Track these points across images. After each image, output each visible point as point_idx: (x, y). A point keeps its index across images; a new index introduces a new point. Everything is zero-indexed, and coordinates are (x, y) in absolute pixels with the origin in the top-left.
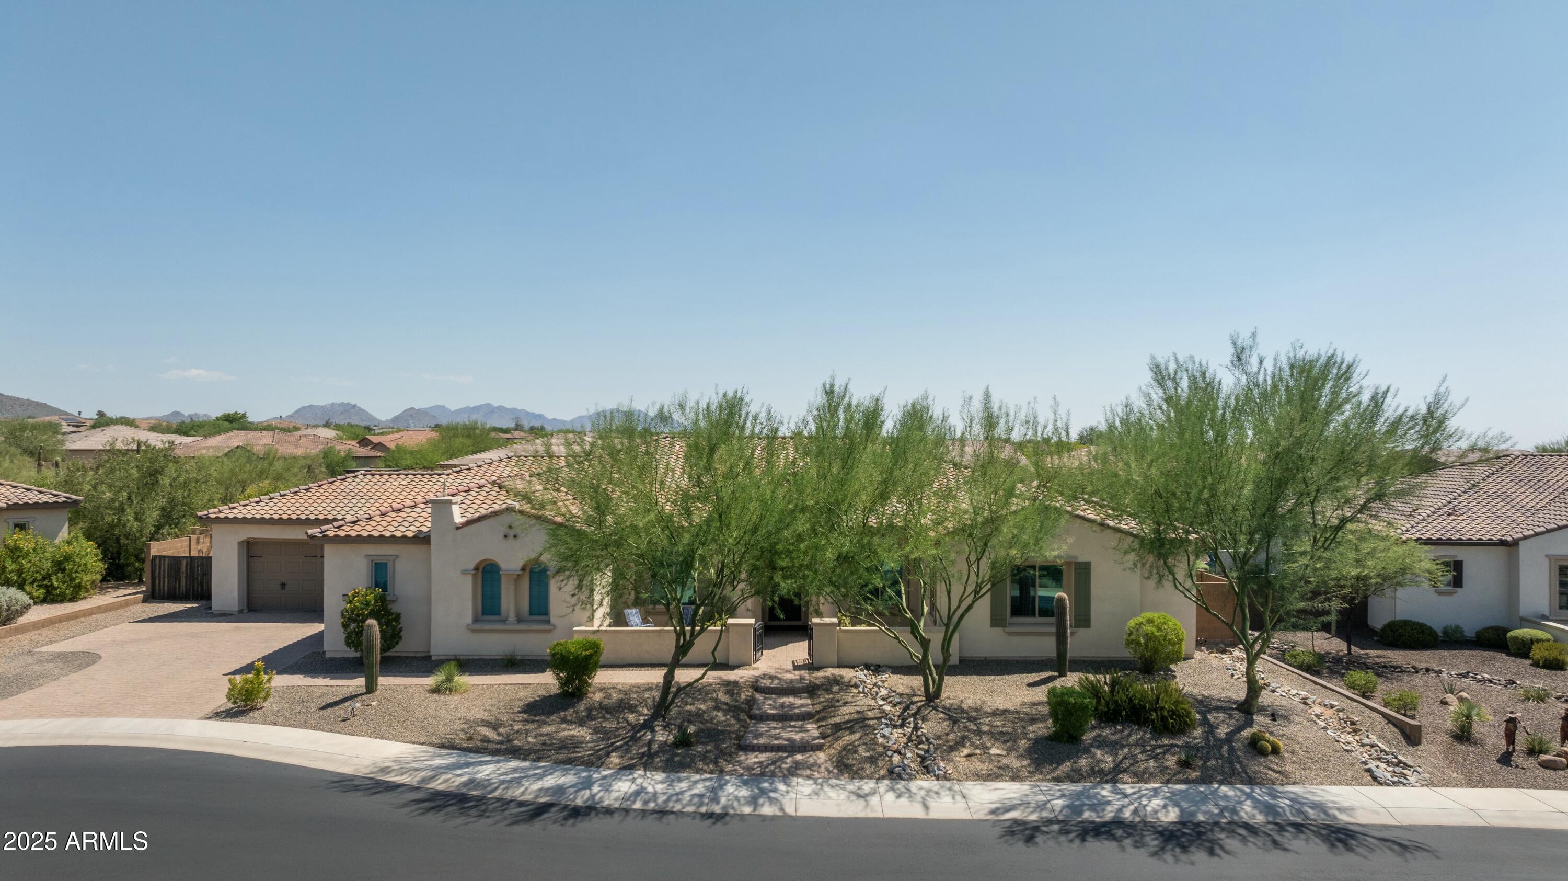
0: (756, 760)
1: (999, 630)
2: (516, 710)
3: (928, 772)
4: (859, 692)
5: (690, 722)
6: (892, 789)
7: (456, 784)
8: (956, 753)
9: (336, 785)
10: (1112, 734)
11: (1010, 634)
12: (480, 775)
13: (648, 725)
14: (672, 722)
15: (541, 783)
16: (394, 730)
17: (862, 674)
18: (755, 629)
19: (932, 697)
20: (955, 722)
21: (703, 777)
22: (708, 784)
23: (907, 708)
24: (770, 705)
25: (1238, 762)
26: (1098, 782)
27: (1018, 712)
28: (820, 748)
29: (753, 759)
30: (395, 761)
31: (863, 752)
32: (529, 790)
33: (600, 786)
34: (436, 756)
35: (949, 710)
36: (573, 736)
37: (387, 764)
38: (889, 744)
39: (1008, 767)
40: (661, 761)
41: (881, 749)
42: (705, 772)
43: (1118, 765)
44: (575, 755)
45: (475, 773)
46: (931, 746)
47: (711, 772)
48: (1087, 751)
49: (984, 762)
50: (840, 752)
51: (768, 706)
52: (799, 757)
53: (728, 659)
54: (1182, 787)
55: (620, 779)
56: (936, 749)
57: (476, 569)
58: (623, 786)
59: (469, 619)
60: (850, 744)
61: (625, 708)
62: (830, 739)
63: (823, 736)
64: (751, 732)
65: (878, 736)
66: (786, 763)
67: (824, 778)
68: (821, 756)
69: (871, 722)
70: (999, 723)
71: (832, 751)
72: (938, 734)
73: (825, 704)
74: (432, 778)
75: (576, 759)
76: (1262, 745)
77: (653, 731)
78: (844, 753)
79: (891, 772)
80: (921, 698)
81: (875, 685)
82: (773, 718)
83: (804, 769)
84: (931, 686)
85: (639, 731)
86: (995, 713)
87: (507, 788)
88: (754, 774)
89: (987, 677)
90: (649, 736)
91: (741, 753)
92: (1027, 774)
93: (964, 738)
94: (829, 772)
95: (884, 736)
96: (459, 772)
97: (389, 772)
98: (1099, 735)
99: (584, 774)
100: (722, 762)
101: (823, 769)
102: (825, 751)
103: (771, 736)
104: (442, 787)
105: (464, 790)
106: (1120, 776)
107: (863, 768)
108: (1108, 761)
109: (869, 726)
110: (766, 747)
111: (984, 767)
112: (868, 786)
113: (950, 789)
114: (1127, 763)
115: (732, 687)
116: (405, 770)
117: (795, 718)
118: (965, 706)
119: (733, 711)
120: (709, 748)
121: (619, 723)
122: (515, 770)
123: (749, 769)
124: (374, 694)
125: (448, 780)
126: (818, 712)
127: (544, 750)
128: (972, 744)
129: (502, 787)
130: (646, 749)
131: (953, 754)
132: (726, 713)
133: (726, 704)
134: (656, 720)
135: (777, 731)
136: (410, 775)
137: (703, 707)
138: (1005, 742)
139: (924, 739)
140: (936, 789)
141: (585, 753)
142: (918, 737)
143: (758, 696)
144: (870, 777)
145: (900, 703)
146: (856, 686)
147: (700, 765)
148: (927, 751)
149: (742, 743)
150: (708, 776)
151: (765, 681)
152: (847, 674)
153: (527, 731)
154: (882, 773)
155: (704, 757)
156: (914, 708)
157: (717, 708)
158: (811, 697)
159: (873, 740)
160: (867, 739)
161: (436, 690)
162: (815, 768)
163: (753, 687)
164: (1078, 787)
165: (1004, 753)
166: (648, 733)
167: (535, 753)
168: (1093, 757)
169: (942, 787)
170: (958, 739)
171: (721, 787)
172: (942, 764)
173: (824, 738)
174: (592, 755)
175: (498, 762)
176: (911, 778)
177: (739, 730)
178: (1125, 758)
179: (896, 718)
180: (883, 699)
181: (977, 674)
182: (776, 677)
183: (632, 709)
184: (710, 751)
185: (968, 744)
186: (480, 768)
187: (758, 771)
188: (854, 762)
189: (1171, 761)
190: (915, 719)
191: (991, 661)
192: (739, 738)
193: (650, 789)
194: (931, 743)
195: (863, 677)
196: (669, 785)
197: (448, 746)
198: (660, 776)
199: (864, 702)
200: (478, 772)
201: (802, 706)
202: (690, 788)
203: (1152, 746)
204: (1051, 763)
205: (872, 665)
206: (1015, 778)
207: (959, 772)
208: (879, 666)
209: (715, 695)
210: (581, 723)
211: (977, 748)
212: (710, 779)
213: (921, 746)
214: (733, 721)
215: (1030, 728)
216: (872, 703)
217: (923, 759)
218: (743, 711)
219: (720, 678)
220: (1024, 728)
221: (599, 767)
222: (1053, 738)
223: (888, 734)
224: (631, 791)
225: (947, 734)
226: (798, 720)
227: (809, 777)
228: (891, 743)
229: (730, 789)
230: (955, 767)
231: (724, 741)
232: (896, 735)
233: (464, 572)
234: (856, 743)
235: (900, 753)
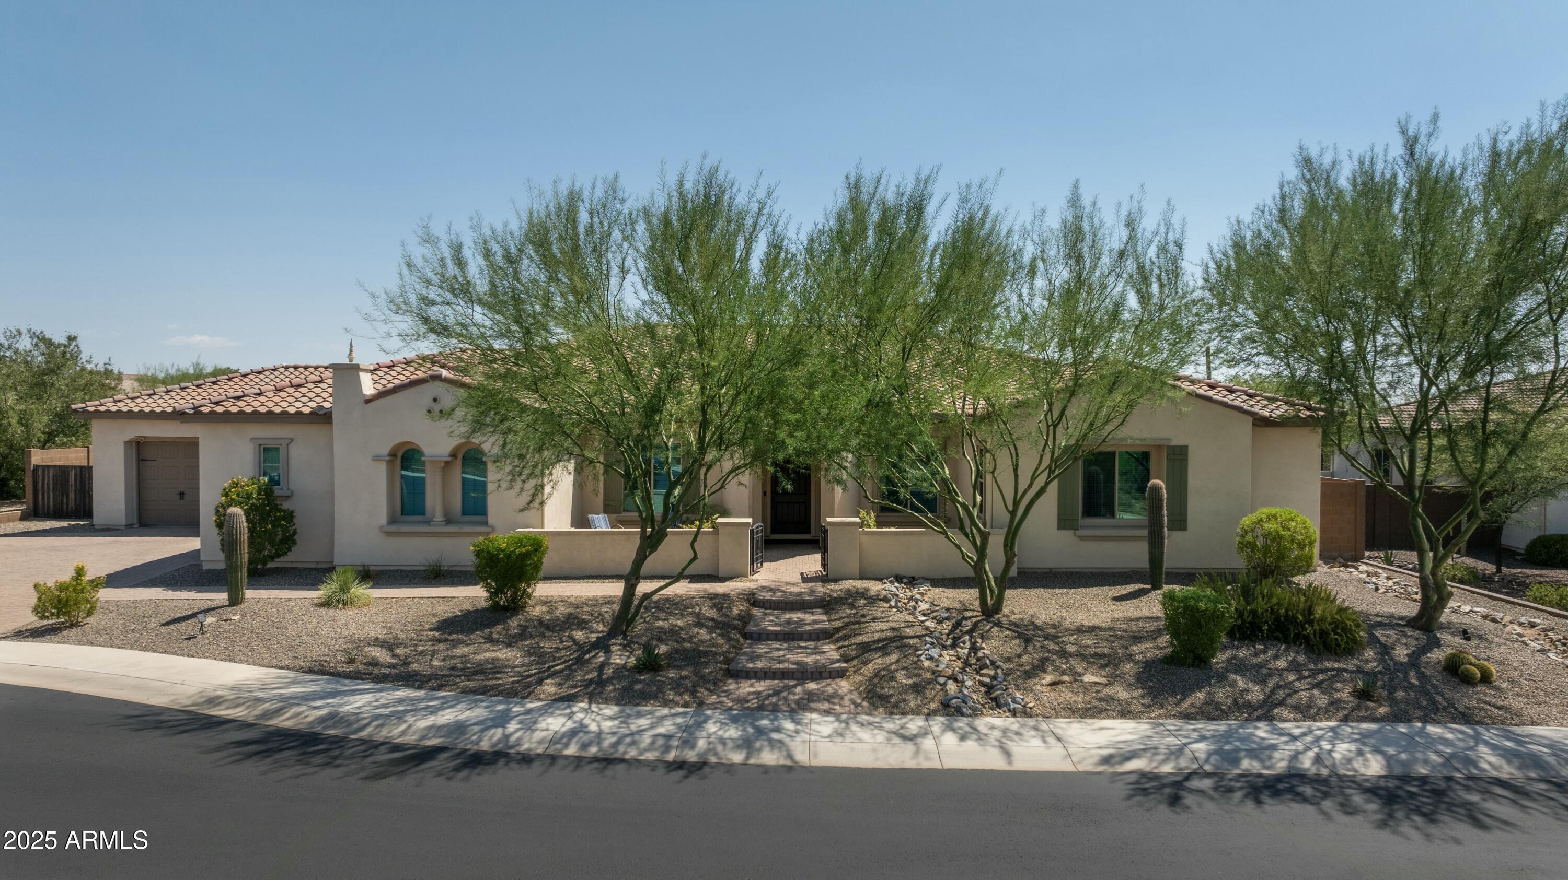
0: (752, 690)
1: (1068, 534)
2: (427, 626)
3: (999, 706)
4: (891, 607)
5: (660, 640)
6: (950, 728)
7: (310, 719)
8: (1037, 681)
9: (131, 721)
10: (1252, 655)
11: (1081, 538)
12: (348, 708)
13: (602, 644)
14: (635, 640)
15: (433, 718)
16: (252, 650)
17: (890, 587)
18: (752, 531)
19: (990, 611)
20: (1028, 641)
21: (673, 711)
22: (679, 720)
23: (958, 624)
24: (772, 621)
25: (1438, 693)
26: (1247, 720)
27: (1111, 629)
28: (841, 674)
29: (746, 688)
30: (232, 689)
31: (903, 679)
32: (414, 728)
33: (520, 722)
34: (295, 682)
35: (1017, 626)
36: (498, 659)
37: (219, 693)
38: (940, 669)
39: (1112, 699)
40: (615, 690)
41: (928, 675)
42: (677, 704)
43: (1269, 697)
44: (495, 682)
45: (340, 705)
46: (999, 671)
47: (686, 705)
48: (1221, 677)
49: (1076, 694)
50: (870, 679)
51: (769, 622)
52: (812, 686)
53: (717, 568)
54: (1372, 726)
55: (552, 714)
56: (1006, 675)
57: (393, 454)
58: (556, 723)
59: (383, 519)
60: (884, 669)
61: (573, 624)
62: (855, 663)
63: (846, 659)
64: (745, 654)
65: (923, 658)
66: (794, 694)
67: (850, 713)
68: (844, 685)
69: (911, 641)
70: (1089, 642)
71: (859, 678)
72: (1006, 655)
73: (846, 620)
74: (278, 712)
75: (493, 688)
76: (1467, 670)
77: (608, 651)
78: (876, 680)
79: (946, 705)
80: (976, 613)
81: (911, 598)
82: (776, 636)
83: (819, 701)
84: (989, 598)
85: (589, 652)
86: (1080, 630)
87: (382, 726)
88: (748, 708)
89: (1058, 591)
90: (601, 658)
91: (730, 681)
92: (1141, 708)
93: (1044, 661)
94: (857, 705)
95: (931, 658)
96: (319, 703)
97: (220, 704)
98: (1235, 657)
99: (500, 707)
100: (702, 692)
101: (846, 701)
102: (848, 678)
103: (772, 659)
104: (288, 724)
105: (318, 729)
106: (1276, 711)
107: (904, 700)
108: (1256, 693)
109: (909, 646)
110: (765, 673)
111: (1079, 700)
112: (915, 724)
113: (1036, 728)
114: (1281, 694)
115: (719, 601)
116: (242, 701)
117: (806, 636)
118: (1039, 622)
119: (722, 628)
120: (684, 673)
121: (562, 642)
122: (401, 701)
123: (742, 700)
124: (238, 607)
125: (299, 714)
126: (837, 630)
127: (451, 676)
128: (1057, 669)
129: (375, 723)
130: (596, 674)
131: (1031, 682)
132: (710, 630)
133: (712, 620)
134: (614, 638)
135: (782, 653)
136: (248, 708)
137: (680, 623)
138: (1103, 667)
139: (988, 662)
140: (1015, 727)
141: (507, 679)
142: (978, 659)
143: (756, 612)
144: (916, 712)
145: (947, 619)
146: (886, 600)
147: (671, 695)
148: (994, 678)
149: (732, 667)
150: (681, 710)
151: (763, 594)
152: (874, 587)
153: (434, 653)
154: (933, 706)
155: (677, 686)
156: (968, 625)
157: (699, 625)
158: (826, 613)
159: (915, 663)
160: (906, 663)
161: (326, 604)
162: (836, 701)
163: (748, 600)
164: (1221, 727)
165: (1104, 680)
166: (601, 654)
167: (437, 679)
168: (1233, 684)
169: (1023, 726)
170: (1036, 662)
171: (699, 725)
172: (1018, 695)
173: (846, 661)
174: (518, 682)
175: (380, 691)
176: (975, 713)
177: (728, 652)
178: (1278, 687)
179: (944, 637)
180: (924, 615)
181: (1044, 587)
182: (779, 590)
183: (582, 624)
184: (686, 677)
185: (1050, 669)
186: (351, 698)
187: (754, 703)
188: (892, 692)
189: (1344, 693)
190: (971, 637)
191: (1059, 573)
192: (727, 661)
193: (593, 727)
194: (998, 667)
195: (894, 589)
196: (622, 722)
197: (319, 670)
198: (611, 710)
199: (898, 618)
200: (346, 704)
201: (815, 622)
202: (652, 727)
203: (1310, 670)
204: (1174, 694)
205: (905, 577)
206: (1125, 713)
207: (1044, 706)
208: (913, 578)
209: (697, 610)
210: (510, 643)
211: (1063, 673)
212: (685, 714)
213: (984, 671)
214: (720, 641)
215: (1135, 648)
216: (910, 618)
217: (990, 688)
218: (735, 628)
219: (705, 590)
220: (1126, 648)
221: (523, 698)
222: (1170, 660)
223: (936, 656)
224: (564, 729)
225: (1020, 656)
226: (810, 639)
227: (828, 712)
228: (942, 667)
229: (712, 727)
230: (1037, 700)
231: (707, 664)
232: (947, 658)
233: (376, 458)
234: (893, 667)
235: (956, 680)
